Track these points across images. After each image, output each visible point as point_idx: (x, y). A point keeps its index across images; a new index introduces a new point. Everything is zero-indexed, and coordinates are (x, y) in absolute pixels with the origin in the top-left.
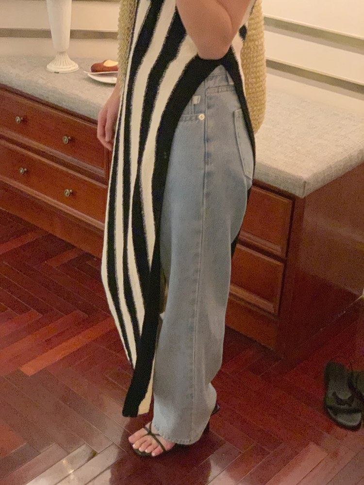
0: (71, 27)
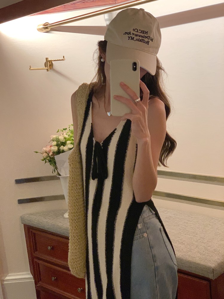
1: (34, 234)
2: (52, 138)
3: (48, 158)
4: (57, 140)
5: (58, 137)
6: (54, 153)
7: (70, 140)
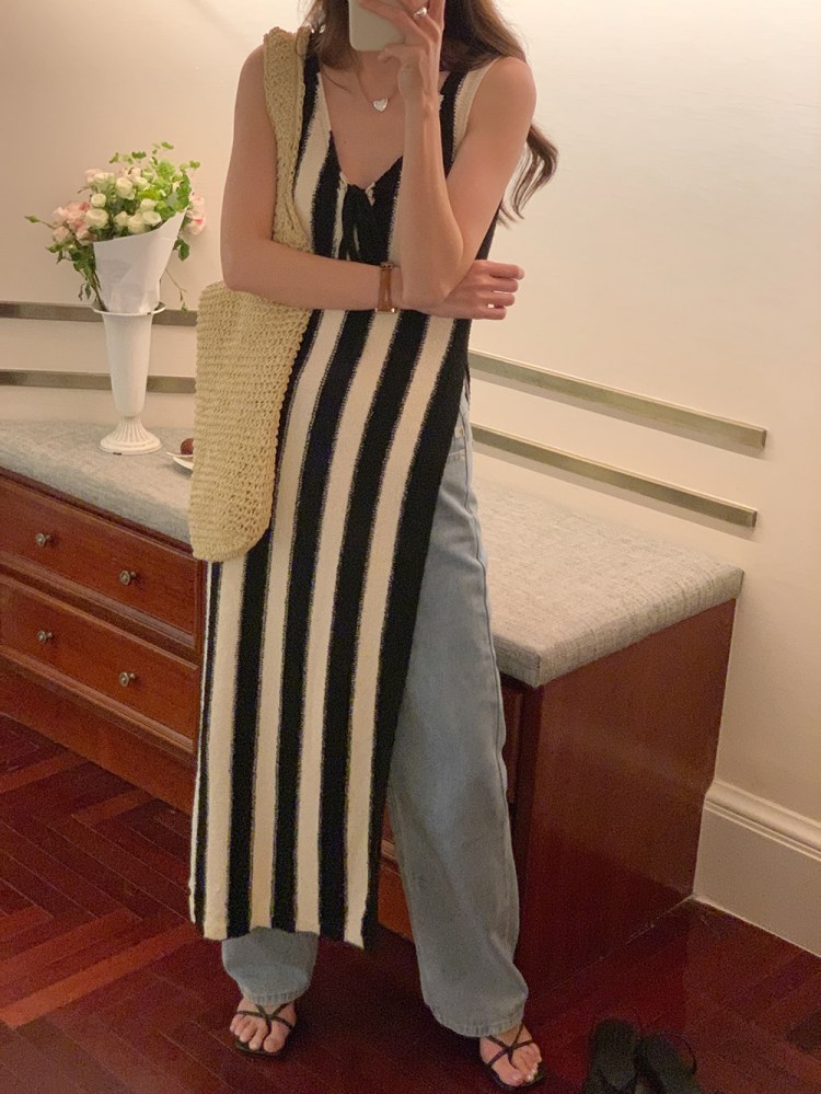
0: (149, 371)
2: (90, 180)
3: (71, 246)
4: (110, 190)
5: (113, 182)
6: (92, 231)
7: (153, 199)
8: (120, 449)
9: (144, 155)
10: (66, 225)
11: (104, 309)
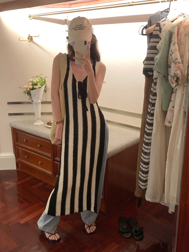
0: (41, 112)
1: (17, 132)
2: (29, 81)
3: (27, 92)
4: (33, 82)
6: (30, 89)
7: (40, 83)
8: (37, 125)
9: (38, 76)
10: (26, 88)
11: (33, 102)
